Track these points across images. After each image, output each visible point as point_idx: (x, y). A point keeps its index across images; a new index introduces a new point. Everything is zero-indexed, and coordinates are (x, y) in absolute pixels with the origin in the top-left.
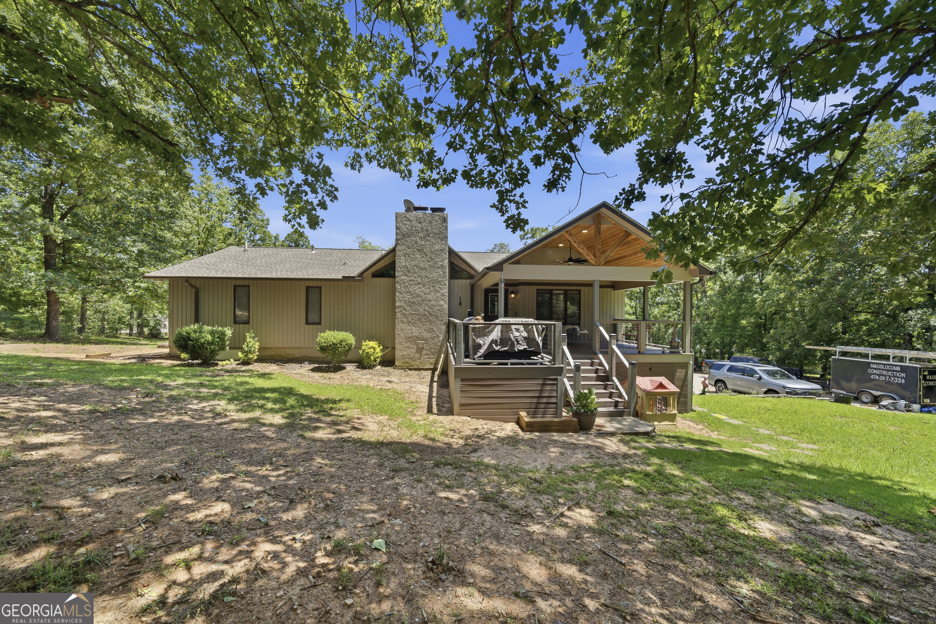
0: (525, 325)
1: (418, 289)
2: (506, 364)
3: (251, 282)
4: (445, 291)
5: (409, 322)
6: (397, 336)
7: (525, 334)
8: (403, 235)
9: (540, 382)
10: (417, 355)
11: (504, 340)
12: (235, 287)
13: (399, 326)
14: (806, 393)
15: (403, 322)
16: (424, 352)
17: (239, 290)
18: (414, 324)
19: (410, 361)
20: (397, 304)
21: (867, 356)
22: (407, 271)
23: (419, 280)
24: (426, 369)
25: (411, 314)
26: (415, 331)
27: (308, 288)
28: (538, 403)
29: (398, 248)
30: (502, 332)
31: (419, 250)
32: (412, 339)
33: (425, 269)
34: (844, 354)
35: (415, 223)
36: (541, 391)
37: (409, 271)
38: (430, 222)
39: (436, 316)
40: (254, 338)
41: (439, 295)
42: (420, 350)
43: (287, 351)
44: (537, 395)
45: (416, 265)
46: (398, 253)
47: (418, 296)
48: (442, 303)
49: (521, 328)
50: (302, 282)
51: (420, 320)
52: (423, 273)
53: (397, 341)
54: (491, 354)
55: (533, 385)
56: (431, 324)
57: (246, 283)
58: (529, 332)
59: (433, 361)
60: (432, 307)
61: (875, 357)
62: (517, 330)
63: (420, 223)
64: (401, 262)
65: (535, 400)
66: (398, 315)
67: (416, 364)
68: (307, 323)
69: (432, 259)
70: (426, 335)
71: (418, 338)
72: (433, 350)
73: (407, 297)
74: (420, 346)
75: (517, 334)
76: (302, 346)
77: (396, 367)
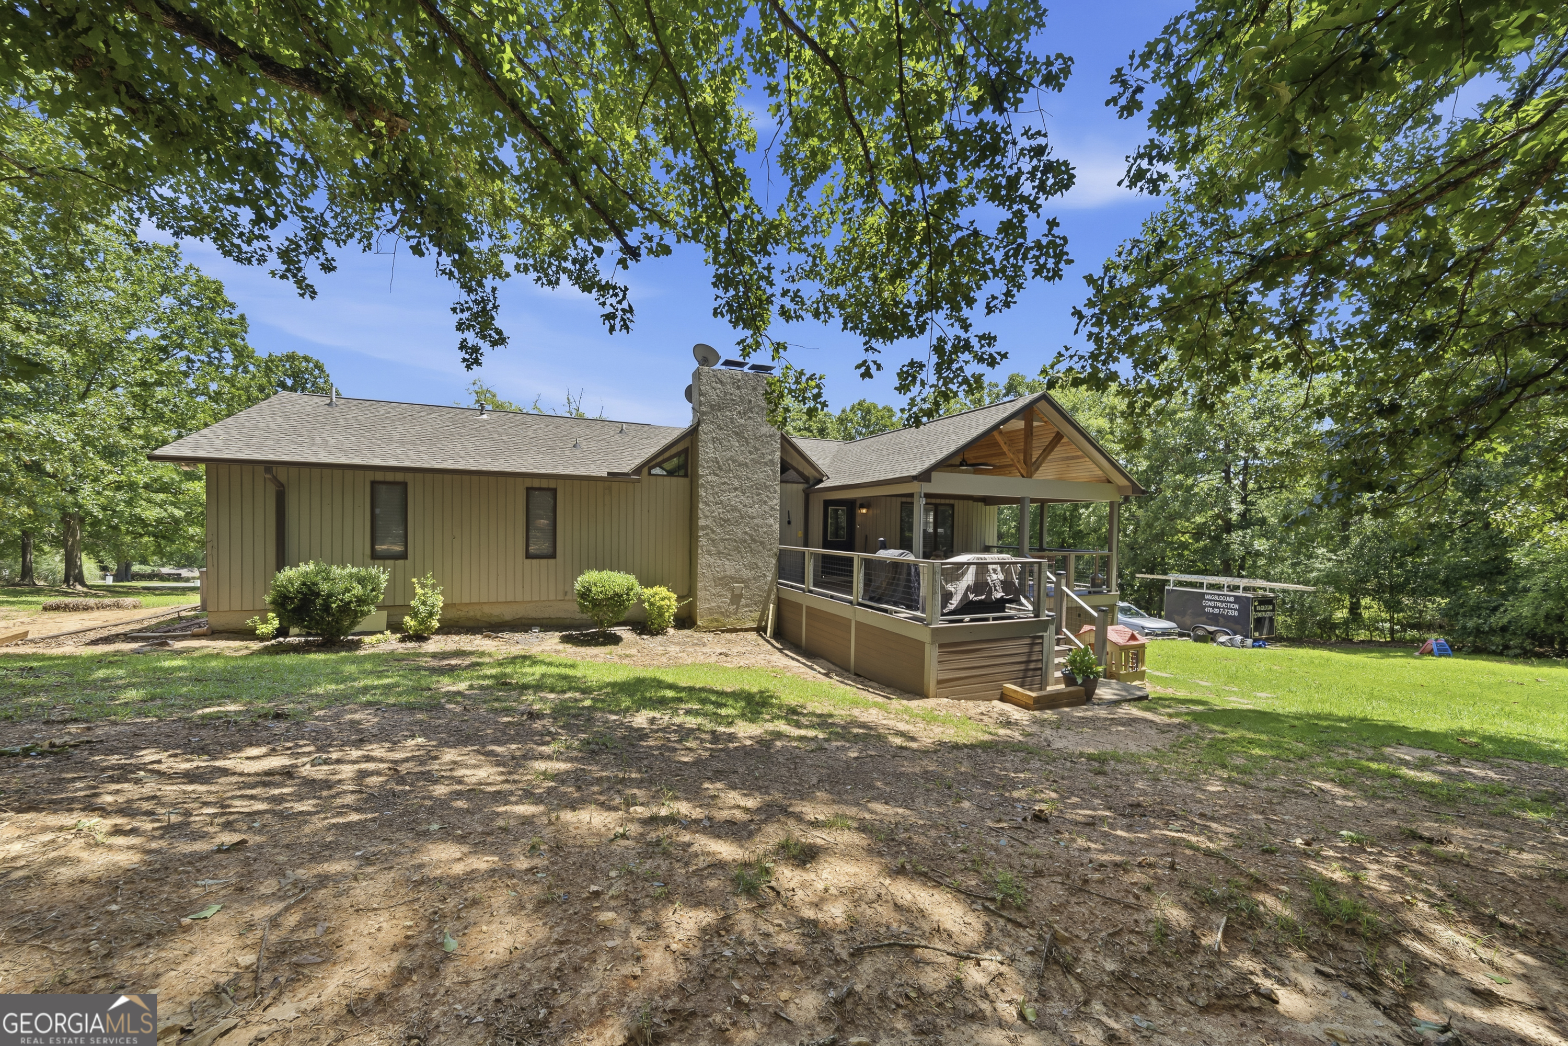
0: (1002, 564)
1: (734, 498)
2: (987, 619)
3: (409, 477)
4: (776, 502)
5: (719, 553)
6: (700, 578)
7: (1001, 577)
8: (712, 407)
9: (1028, 641)
10: (732, 608)
11: (980, 586)
12: (374, 484)
13: (703, 560)
14: (1165, 633)
15: (709, 553)
16: (743, 601)
17: (383, 490)
18: (727, 556)
19: (721, 618)
20: (702, 522)
21: (1201, 585)
22: (718, 467)
23: (736, 484)
24: (746, 630)
25: (723, 540)
26: (730, 568)
27: (529, 490)
28: (1026, 670)
29: (703, 427)
30: (977, 574)
31: (737, 434)
32: (724, 581)
33: (746, 465)
34: (1180, 583)
35: (730, 388)
36: (1030, 653)
37: (720, 468)
38: (754, 389)
39: (762, 543)
40: (434, 587)
41: (767, 508)
42: (736, 599)
43: (487, 610)
44: (1024, 659)
45: (731, 458)
46: (702, 437)
47: (735, 509)
48: (772, 521)
49: (998, 567)
50: (520, 480)
51: (737, 549)
52: (743, 472)
53: (700, 585)
54: (967, 607)
55: (1018, 647)
56: (753, 556)
57: (399, 477)
58: (1007, 572)
59: (757, 615)
60: (756, 528)
61: (1211, 586)
62: (995, 571)
63: (739, 388)
64: (707, 452)
65: (1022, 667)
66: (703, 541)
67: (730, 622)
68: (528, 556)
69: (757, 449)
70: (746, 573)
71: (733, 579)
72: (757, 599)
73: (718, 511)
74: (737, 592)
75: (994, 577)
76: (519, 599)
77: (698, 629)
